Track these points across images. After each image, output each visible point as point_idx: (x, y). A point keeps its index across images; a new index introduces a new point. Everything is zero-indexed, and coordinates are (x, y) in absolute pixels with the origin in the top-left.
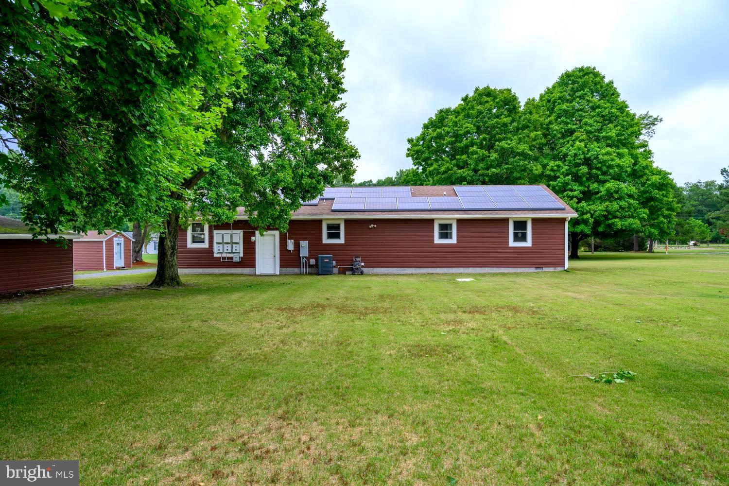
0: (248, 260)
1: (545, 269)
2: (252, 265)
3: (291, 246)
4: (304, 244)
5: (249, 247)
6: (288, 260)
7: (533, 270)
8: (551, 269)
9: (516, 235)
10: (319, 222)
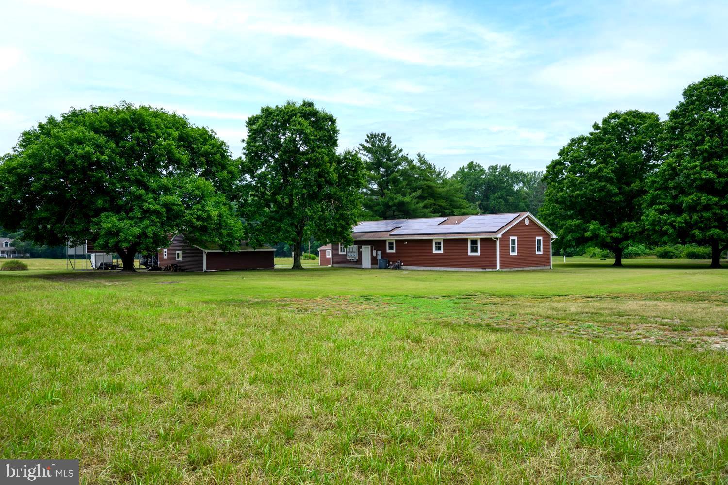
0: (359, 261)
1: (488, 270)
2: (361, 264)
3: (374, 254)
4: (380, 253)
5: (360, 254)
6: (374, 261)
7: (480, 270)
8: (490, 270)
9: (472, 248)
10: (385, 241)
